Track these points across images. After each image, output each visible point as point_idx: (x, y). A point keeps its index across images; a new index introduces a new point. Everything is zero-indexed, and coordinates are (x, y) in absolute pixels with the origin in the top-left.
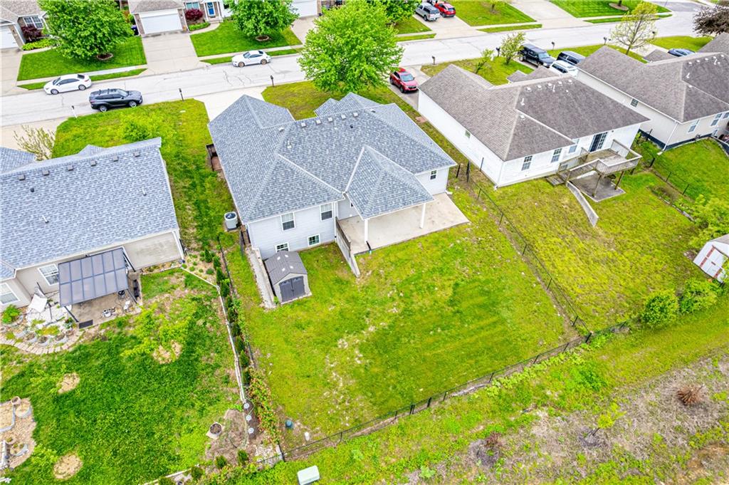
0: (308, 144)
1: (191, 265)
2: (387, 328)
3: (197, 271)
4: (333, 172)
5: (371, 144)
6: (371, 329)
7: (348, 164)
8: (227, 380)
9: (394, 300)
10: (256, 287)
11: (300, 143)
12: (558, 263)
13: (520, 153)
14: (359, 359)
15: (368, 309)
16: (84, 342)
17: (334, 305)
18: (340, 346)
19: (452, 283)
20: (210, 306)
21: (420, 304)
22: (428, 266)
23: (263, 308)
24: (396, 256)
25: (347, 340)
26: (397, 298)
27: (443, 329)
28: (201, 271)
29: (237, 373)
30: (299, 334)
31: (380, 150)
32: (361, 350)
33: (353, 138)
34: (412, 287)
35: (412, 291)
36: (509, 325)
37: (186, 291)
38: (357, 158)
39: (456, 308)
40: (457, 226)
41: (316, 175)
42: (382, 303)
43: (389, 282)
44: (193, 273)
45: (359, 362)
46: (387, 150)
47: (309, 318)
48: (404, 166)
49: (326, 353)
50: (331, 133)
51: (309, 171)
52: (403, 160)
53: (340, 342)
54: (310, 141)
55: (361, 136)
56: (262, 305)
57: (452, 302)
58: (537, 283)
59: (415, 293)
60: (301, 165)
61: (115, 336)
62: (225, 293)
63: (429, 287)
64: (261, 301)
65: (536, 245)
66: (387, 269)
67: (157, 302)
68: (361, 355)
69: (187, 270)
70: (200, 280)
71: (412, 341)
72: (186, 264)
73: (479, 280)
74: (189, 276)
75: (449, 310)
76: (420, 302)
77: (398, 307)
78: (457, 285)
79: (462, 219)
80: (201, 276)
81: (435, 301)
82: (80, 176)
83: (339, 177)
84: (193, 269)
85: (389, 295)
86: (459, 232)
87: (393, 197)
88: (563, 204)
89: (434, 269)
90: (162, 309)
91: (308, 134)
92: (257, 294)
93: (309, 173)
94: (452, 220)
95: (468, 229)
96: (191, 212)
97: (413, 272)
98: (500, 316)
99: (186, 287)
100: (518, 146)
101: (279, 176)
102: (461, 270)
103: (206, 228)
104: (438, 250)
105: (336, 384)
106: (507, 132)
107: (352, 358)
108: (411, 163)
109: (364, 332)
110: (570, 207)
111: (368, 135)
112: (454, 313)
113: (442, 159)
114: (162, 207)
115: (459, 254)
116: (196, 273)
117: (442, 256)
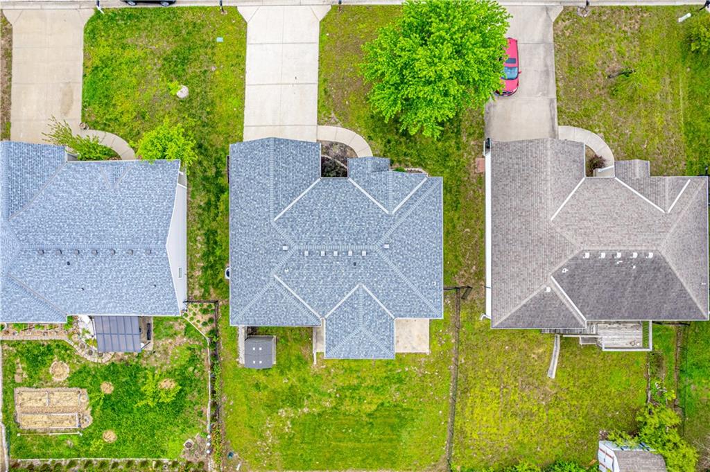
0: (305, 272)
1: (192, 315)
2: (316, 414)
3: (195, 321)
4: (320, 300)
5: (368, 284)
6: (306, 410)
7: (337, 296)
8: (201, 414)
9: (330, 396)
10: (237, 344)
11: (298, 269)
12: (477, 411)
13: (516, 324)
14: (288, 428)
15: (310, 394)
16: (115, 360)
17: (288, 379)
18: (279, 414)
19: (380, 401)
20: (200, 356)
21: (347, 408)
22: (369, 382)
23: (238, 362)
24: (349, 364)
25: (286, 411)
26: (333, 396)
27: (353, 431)
28: (198, 321)
29: (208, 411)
30: (254, 391)
31: (373, 291)
32: (292, 423)
33: (351, 274)
34: (348, 394)
35: (346, 396)
36: (402, 444)
37: (185, 339)
38: (347, 293)
39: (371, 420)
40: (416, 354)
41: (304, 299)
42: (322, 394)
43: (334, 381)
44: (191, 323)
45: (287, 430)
46: (380, 292)
47: (266, 384)
48: (389, 309)
49: (269, 416)
50: (331, 266)
51: (298, 294)
52: (391, 303)
53: (281, 410)
54: (308, 270)
55: (361, 274)
56: (237, 360)
57: (370, 415)
58: (446, 422)
59: (347, 399)
60: (293, 288)
61: (134, 363)
62: (213, 344)
63: (360, 399)
64: (238, 356)
65: (472, 390)
66: (337, 371)
67: (163, 345)
68: (290, 426)
69: (188, 319)
70: (196, 330)
71: (328, 430)
72: (188, 312)
73: (402, 407)
74: (188, 325)
75: (365, 419)
76: (349, 407)
77: (331, 402)
78: (382, 404)
79: (425, 348)
80: (197, 326)
81: (359, 411)
82: (103, 260)
83: (324, 305)
84: (192, 319)
85: (329, 391)
86: (414, 361)
87: (358, 348)
88: (534, 353)
89: (373, 386)
90: (166, 352)
91: (308, 262)
92: (236, 351)
93: (298, 297)
94: (414, 345)
95: (423, 360)
96: (201, 246)
97: (355, 382)
98: (399, 436)
99: (185, 335)
100: (519, 317)
101: (269, 298)
102: (393, 394)
103: (209, 272)
104: (385, 372)
105: (267, 439)
106: (520, 298)
107: (284, 425)
108: (398, 308)
109: (300, 410)
110: (538, 357)
111: (368, 274)
112: (368, 423)
113: (431, 311)
114: (168, 297)
115: (400, 381)
116: (194, 324)
117: (386, 378)
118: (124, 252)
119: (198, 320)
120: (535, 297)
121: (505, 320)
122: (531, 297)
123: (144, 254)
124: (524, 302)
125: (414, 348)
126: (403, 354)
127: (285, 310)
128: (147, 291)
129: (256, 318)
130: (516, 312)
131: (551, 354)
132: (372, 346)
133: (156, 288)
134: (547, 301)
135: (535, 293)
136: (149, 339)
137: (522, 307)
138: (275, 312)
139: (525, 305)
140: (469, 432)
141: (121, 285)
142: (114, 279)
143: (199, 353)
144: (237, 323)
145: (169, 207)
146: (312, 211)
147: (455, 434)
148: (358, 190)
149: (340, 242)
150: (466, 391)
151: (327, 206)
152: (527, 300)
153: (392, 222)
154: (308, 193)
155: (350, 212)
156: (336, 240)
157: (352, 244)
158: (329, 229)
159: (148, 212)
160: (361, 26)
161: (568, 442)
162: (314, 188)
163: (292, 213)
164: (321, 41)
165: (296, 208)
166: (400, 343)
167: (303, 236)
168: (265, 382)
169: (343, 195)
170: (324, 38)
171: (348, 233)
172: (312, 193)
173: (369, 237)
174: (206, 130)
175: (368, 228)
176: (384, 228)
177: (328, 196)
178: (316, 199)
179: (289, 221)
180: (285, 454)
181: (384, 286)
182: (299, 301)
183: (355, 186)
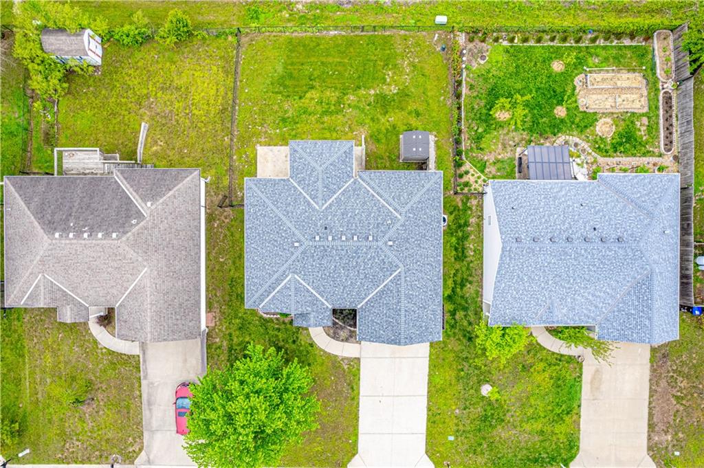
0: (372, 221)
1: (479, 181)
2: (363, 88)
3: (476, 175)
4: (358, 195)
5: (314, 210)
6: (372, 92)
7: (342, 199)
8: (471, 87)
9: (349, 105)
10: (436, 154)
11: (378, 224)
12: (213, 92)
13: (178, 173)
14: (388, 75)
15: (368, 107)
16: (552, 138)
17: (388, 121)
18: (397, 88)
19: (303, 101)
20: (472, 143)
22: (313, 119)
23: (436, 136)
24: (332, 135)
25: (391, 91)
26: (346, 106)
27: (328, 72)
29: (464, 90)
30: (421, 109)
31: (309, 204)
32: (385, 80)
33: (329, 219)
34: (333, 108)
35: (334, 105)
36: (283, 61)
37: (486, 158)
38: (333, 201)
39: (311, 83)
40: (269, 145)
42: (357, 107)
43: (346, 120)
44: (480, 174)
45: (390, 73)
46: (303, 203)
47: (409, 116)
48: (294, 187)
49: (407, 86)
50: (348, 226)
52: (292, 192)
53: (395, 91)
54: (369, 223)
55: (320, 219)
56: (436, 139)
57: (312, 87)
58: (241, 81)
59: (333, 102)
60: (383, 206)
61: (535, 135)
62: (459, 153)
63: (321, 103)
64: (436, 142)
65: (217, 111)
66: (342, 129)
67: (507, 153)
69: (483, 177)
70: (475, 166)
71: (352, 73)
72: (483, 183)
73: (283, 96)
74: (482, 172)
75: (316, 84)
76: (332, 95)
77: (348, 99)
78: (300, 98)
79: (261, 150)
80: (474, 171)
81: (322, 92)
82: (562, 232)
83: (354, 190)
84: (479, 178)
85: (351, 110)
86: (271, 139)
87: (323, 150)
88: (161, 146)
89: (310, 115)
90: (504, 146)
91: (369, 230)
92: (438, 147)
93: (379, 198)
94: (271, 154)
95: (263, 140)
96: (470, 245)
97: (326, 119)
98: (285, 68)
99: (486, 162)
100: (175, 180)
101: (406, 197)
102: (291, 107)
103: (462, 222)
104: (298, 128)
105: (409, 64)
106: (175, 196)
107: (393, 77)
108: (286, 187)
109: (378, 92)
110: (157, 142)
111: (314, 219)
112: (314, 80)
113: (256, 185)
114: (501, 198)
115: (284, 120)
116: (477, 173)
117: (297, 123)
118: (542, 239)
119: (473, 176)
120: (161, 197)
121: (188, 176)
122: (165, 198)
123: (523, 237)
124: (171, 193)
125: (271, 151)
126: (281, 145)
127: (391, 186)
128: (521, 203)
129: (418, 178)
130: (178, 184)
131: (145, 145)
132: (311, 153)
133: (512, 206)
134: (151, 194)
135: (161, 201)
136: (520, 158)
137: (173, 188)
138: (400, 183)
139: (170, 190)
140: (220, 72)
141: (546, 209)
142: (552, 214)
143: (472, 145)
144: (436, 173)
145: (499, 282)
146: (365, 277)
147: (232, 69)
148: (323, 297)
149: (340, 248)
150: (223, 111)
151: (351, 282)
152: (168, 195)
153: (292, 267)
154: (369, 294)
155: (329, 276)
156: (343, 250)
157: (328, 247)
158: (350, 261)
159: (519, 277)
160: (319, 448)
161: (129, 64)
162: (364, 299)
163: (384, 276)
164: (357, 435)
165: (380, 280)
166: (284, 155)
167: (373, 254)
168: (411, 119)
169: (336, 292)
170: (353, 438)
171: (332, 257)
172: (365, 295)
173: (313, 254)
174: (465, 354)
175: (314, 261)
176: (299, 261)
177: (350, 291)
178: (361, 289)
179: (387, 268)
180: (392, 50)
181: (299, 208)
182: (378, 194)
183: (325, 300)
